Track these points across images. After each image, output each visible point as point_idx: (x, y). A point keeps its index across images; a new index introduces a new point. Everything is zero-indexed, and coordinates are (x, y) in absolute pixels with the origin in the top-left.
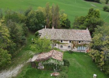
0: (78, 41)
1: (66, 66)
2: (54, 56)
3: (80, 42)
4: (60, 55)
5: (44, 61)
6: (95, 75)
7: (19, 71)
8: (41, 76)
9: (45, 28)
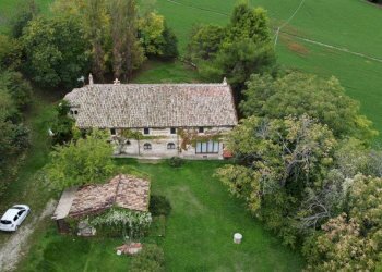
0: (195, 128)
1: (162, 216)
2: (123, 197)
3: (201, 129)
4: (140, 190)
5: (96, 216)
6: (238, 236)
7: (23, 250)
8: (89, 260)
9: (91, 81)
